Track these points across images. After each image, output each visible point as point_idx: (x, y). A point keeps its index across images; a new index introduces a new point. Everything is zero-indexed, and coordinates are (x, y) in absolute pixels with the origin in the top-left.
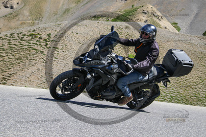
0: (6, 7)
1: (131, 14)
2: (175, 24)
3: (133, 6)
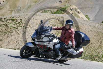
1: (64, 10)
2: (87, 16)
3: (65, 6)
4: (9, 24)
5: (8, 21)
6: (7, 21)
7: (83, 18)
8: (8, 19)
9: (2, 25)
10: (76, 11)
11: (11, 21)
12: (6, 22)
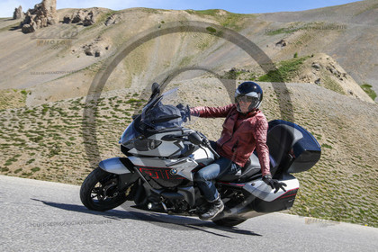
0: (88, 54)
1: (292, 68)
2: (367, 87)
3: (295, 56)
4: (124, 116)
5: (121, 107)
6: (119, 108)
7: (355, 92)
8: (120, 102)
9: (103, 119)
10: (331, 70)
11: (129, 106)
12: (116, 110)
